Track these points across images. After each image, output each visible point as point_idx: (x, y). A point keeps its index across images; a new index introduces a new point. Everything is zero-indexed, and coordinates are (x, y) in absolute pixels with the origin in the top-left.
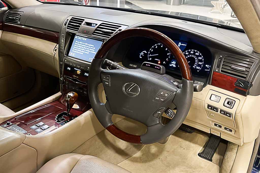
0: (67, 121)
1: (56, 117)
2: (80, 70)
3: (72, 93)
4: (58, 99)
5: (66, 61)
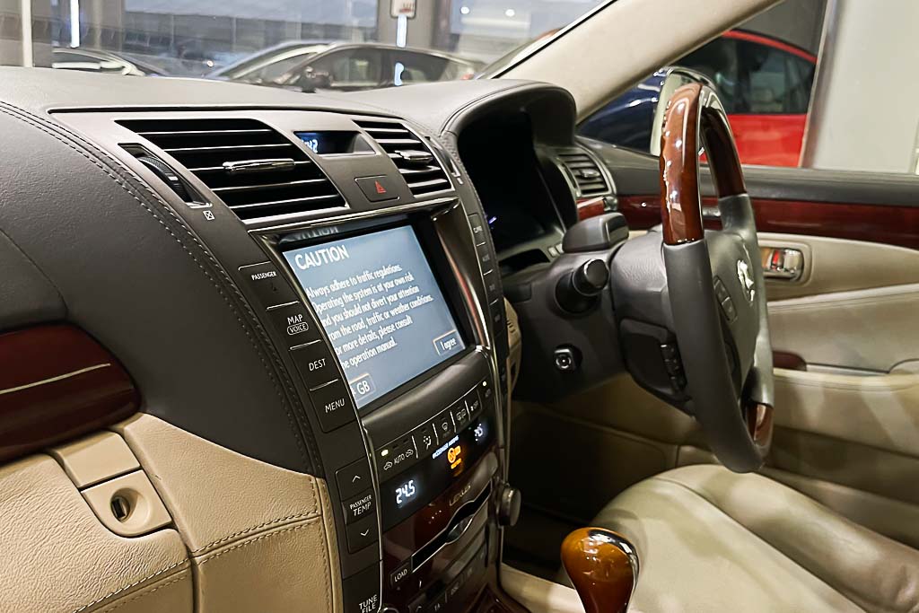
2: (456, 439)
5: (385, 453)
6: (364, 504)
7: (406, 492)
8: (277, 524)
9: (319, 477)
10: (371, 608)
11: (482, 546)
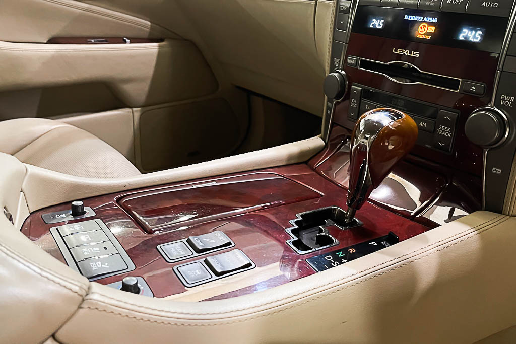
0: (345, 251)
1: (292, 222)
2: (435, 20)
3: (390, 111)
4: (305, 160)
7: (377, 24)
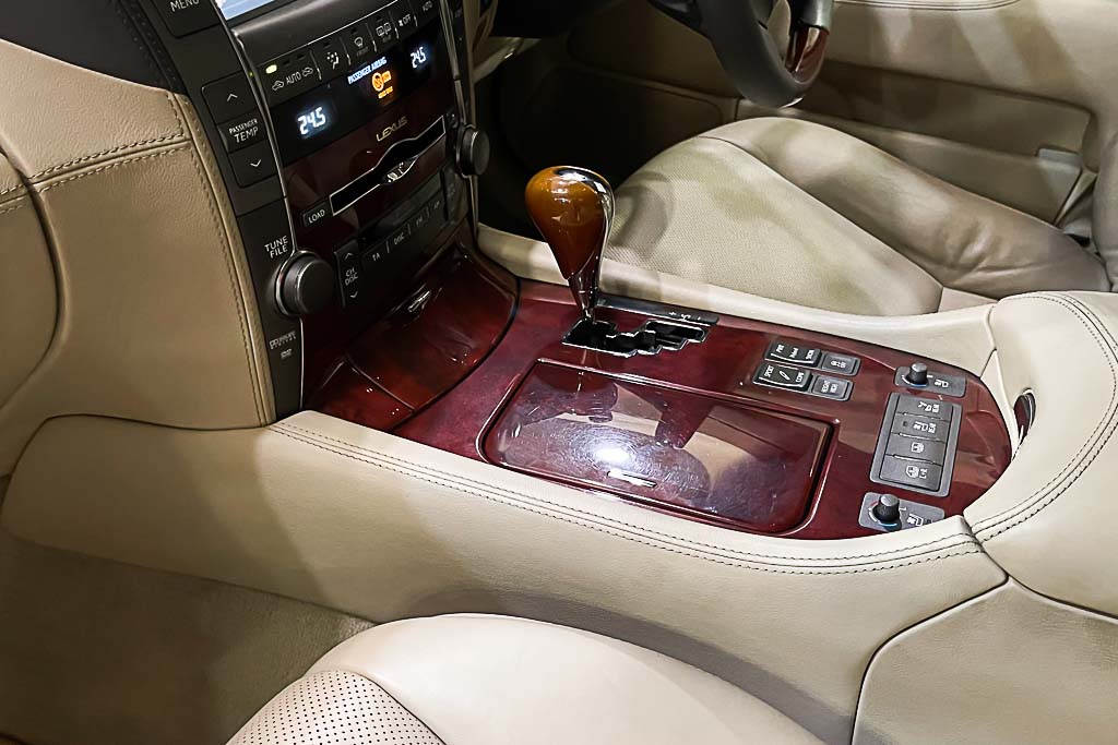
2: (383, 61)
5: (272, 69)
6: (248, 129)
7: (313, 121)
8: (134, 149)
9: (178, 93)
10: (281, 250)
11: (439, 191)
